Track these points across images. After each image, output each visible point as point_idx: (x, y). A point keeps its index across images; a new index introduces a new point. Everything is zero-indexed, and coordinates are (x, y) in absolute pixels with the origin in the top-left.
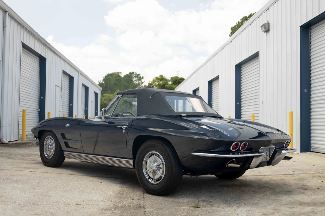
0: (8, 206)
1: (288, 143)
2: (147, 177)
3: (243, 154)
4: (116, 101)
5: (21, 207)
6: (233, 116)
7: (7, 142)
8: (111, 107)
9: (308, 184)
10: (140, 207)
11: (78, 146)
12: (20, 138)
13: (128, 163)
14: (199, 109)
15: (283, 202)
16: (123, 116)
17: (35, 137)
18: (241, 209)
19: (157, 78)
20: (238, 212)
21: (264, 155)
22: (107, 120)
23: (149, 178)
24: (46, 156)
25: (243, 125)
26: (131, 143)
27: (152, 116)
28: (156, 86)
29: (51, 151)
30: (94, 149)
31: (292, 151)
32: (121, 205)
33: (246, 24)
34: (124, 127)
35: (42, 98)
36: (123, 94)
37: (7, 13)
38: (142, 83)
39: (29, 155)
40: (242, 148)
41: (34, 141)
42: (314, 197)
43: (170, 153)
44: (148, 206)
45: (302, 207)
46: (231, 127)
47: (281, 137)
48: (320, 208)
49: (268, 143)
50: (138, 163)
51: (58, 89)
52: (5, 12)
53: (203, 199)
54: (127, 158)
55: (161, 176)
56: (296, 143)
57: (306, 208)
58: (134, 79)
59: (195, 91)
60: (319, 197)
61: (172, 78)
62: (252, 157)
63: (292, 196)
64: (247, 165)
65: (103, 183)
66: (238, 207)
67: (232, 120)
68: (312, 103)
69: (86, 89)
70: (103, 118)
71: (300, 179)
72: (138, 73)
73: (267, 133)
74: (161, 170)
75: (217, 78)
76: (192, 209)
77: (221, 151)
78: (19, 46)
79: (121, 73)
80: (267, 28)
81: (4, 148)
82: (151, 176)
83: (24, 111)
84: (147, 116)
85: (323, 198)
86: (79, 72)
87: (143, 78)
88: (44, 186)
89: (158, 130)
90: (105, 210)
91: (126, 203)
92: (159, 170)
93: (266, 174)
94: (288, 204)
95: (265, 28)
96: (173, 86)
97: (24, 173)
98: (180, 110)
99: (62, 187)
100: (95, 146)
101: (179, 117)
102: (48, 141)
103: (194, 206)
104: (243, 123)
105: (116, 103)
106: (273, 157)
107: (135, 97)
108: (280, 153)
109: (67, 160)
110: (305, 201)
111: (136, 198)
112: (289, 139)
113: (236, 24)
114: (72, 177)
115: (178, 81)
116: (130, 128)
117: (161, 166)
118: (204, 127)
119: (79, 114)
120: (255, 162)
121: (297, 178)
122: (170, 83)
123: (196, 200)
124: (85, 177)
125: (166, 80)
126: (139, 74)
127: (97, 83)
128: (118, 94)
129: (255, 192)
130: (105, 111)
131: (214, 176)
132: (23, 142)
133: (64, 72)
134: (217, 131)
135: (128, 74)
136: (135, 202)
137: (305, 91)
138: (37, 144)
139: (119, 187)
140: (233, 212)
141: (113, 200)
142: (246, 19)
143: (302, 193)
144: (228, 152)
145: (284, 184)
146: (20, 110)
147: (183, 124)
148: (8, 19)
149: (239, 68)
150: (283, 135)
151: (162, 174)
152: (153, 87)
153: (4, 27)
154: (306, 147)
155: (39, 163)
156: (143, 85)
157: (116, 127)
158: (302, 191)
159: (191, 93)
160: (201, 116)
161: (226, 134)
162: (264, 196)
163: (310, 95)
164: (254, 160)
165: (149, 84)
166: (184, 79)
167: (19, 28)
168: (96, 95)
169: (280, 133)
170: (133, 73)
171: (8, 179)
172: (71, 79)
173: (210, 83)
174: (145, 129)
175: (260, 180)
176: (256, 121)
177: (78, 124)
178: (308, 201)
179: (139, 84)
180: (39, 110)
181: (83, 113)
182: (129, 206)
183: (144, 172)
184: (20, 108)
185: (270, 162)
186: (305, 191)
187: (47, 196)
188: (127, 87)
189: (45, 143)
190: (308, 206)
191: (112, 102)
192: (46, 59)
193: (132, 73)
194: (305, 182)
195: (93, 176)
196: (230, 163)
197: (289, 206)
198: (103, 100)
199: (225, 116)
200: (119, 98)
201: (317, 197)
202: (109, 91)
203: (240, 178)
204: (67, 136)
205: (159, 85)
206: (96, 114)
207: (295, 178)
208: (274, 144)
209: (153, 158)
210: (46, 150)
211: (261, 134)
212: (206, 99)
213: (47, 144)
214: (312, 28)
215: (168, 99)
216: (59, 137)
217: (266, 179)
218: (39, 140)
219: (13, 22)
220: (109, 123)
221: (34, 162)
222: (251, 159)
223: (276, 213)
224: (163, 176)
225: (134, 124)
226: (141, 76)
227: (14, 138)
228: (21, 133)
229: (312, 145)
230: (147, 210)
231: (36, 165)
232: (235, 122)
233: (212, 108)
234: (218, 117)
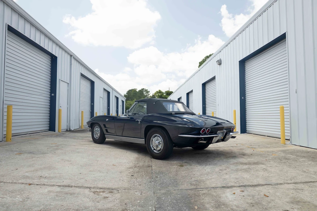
0: (74, 167)
1: (233, 129)
2: (153, 149)
3: (208, 135)
4: (134, 105)
5: (82, 167)
6: (201, 114)
7: (73, 130)
8: (131, 109)
9: (245, 152)
10: (149, 166)
11: (113, 131)
12: (80, 127)
13: (142, 141)
14: (182, 110)
15: (232, 163)
16: (139, 114)
17: (89, 127)
18: (207, 167)
19: (157, 92)
20: (205, 169)
21: (220, 136)
22: (130, 117)
23: (154, 150)
24: (95, 137)
25: (207, 119)
26: (143, 130)
27: (155, 114)
28: (157, 96)
29: (98, 135)
30: (122, 133)
31: (236, 133)
32: (138, 165)
33: (208, 60)
34: (139, 121)
35: (92, 104)
36: (138, 102)
37: (72, 57)
38: (149, 95)
39: (85, 137)
40: (207, 132)
41: (88, 129)
42: (249, 159)
43: (166, 135)
44: (154, 165)
45: (242, 165)
46: (201, 120)
47: (229, 125)
48: (253, 166)
49: (222, 129)
50: (148, 141)
51: (101, 99)
52: (71, 56)
53: (185, 161)
54: (141, 138)
55: (161, 149)
56: (238, 128)
57: (245, 166)
58: (144, 93)
59: (179, 99)
60: (252, 159)
61: (166, 92)
62: (213, 137)
63: (237, 159)
64: (210, 141)
65: (128, 153)
66: (206, 166)
67: (201, 116)
68: (247, 105)
69: (117, 98)
70: (127, 115)
71: (241, 149)
72: (146, 89)
73: (221, 123)
74: (161, 145)
75: (192, 91)
76: (179, 167)
77: (195, 134)
78: (79, 75)
79: (137, 89)
80: (220, 63)
81: (71, 133)
82: (155, 148)
83: (82, 112)
84: (152, 114)
85: (254, 160)
86: (113, 89)
87: (149, 92)
88: (94, 155)
89: (159, 122)
90: (129, 168)
91: (141, 164)
92: (160, 145)
93: (221, 146)
94: (234, 164)
95: (219, 62)
96: (167, 96)
97: (83, 147)
98: (171, 110)
99: (105, 155)
100: (123, 131)
101: (171, 114)
102: (96, 129)
103: (180, 165)
104: (207, 117)
105: (135, 107)
106: (225, 137)
107: (145, 103)
108: (229, 134)
109: (107, 140)
110: (244, 162)
111: (146, 161)
112: (234, 126)
113: (202, 60)
114: (110, 149)
115: (169, 93)
116: (143, 121)
117: (161, 143)
118: (185, 120)
119: (113, 113)
120: (215, 140)
121: (239, 148)
122: (165, 94)
123: (181, 162)
124: (117, 149)
125: (162, 93)
126: (147, 90)
127: (123, 95)
128: (135, 102)
129: (215, 157)
130: (128, 111)
131: (191, 148)
132: (82, 129)
133: (104, 89)
134: (193, 122)
135: (141, 89)
136: (146, 164)
137: (243, 98)
138: (90, 131)
139: (137, 155)
140: (202, 169)
141: (134, 162)
142: (208, 57)
143: (242, 157)
144: (199, 134)
145: (232, 152)
146: (80, 111)
147: (173, 118)
148: (73, 60)
149: (204, 85)
150: (230, 124)
151: (162, 147)
152: (155, 97)
153: (71, 65)
154: (244, 130)
155: (91, 141)
156: (149, 96)
157: (134, 120)
158: (242, 156)
159: (177, 100)
160: (183, 113)
161: (198, 124)
162: (220, 159)
163: (245, 100)
164: (214, 138)
165: (153, 95)
166: (172, 92)
167: (79, 65)
168: (123, 102)
169: (229, 123)
170: (144, 89)
171: (74, 151)
172: (109, 93)
173: (188, 94)
174: (151, 121)
175: (218, 150)
176: (214, 116)
177: (113, 119)
178: (246, 162)
179: (147, 95)
180: (91, 111)
181: (116, 112)
182: (143, 166)
183: (151, 146)
184: (80, 110)
185: (223, 140)
186: (244, 156)
187: (96, 160)
188: (140, 97)
189: (94, 130)
190: (246, 165)
191: (132, 106)
192: (94, 82)
193: (143, 89)
194: (244, 151)
195: (122, 149)
196: (200, 141)
197: (235, 165)
198: (127, 105)
199: (197, 113)
200: (136, 104)
201: (251, 159)
202: (130, 100)
203: (206, 149)
204: (107, 126)
205: (158, 95)
206: (123, 113)
207: (237, 148)
208: (226, 129)
209: (156, 138)
210: (95, 134)
211: (218, 124)
212: (185, 103)
213: (95, 130)
214: (246, 62)
215: (164, 104)
216: (102, 126)
217: (221, 149)
218: (91, 128)
219: (75, 62)
220: (131, 118)
221: (88, 141)
222: (212, 138)
223: (228, 169)
224: (162, 148)
225: (145, 118)
226: (148, 91)
227: (77, 127)
228: (81, 124)
229: (247, 129)
230: (153, 168)
231: (89, 143)
232: (203, 117)
233: (189, 108)
234: (193, 114)
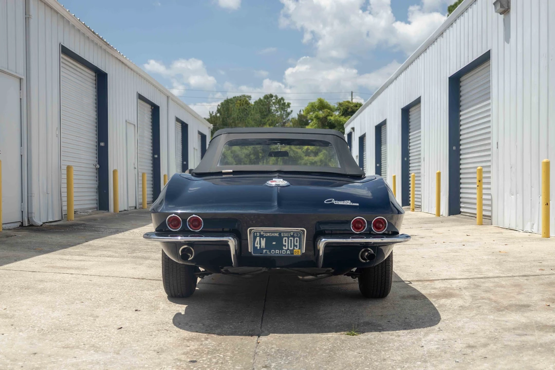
0: (21, 334)
5: (43, 334)
7: (41, 223)
10: (252, 335)
12: (65, 216)
15: (509, 325)
18: (430, 337)
19: (313, 106)
20: (423, 343)
35: (102, 144)
38: (289, 114)
41: (89, 221)
45: (541, 333)
51: (131, 129)
53: (366, 320)
57: (549, 334)
58: (273, 108)
59: (379, 127)
61: (340, 104)
63: (529, 314)
69: (184, 127)
72: (279, 97)
75: (417, 103)
78: (56, 52)
79: (250, 97)
83: (69, 168)
86: (168, 96)
87: (289, 105)
88: (88, 299)
90: (188, 340)
94: (518, 328)
96: (342, 118)
97: (59, 277)
99: (122, 300)
103: (347, 332)
111: (247, 319)
115: (350, 110)
119: (170, 172)
122: (336, 113)
125: (330, 108)
126: (282, 99)
127: (207, 117)
132: (69, 223)
133: (141, 98)
135: (262, 98)
140: (414, 343)
146: (63, 167)
149: (456, 81)
156: (290, 117)
165: (300, 116)
166: (361, 105)
167: (55, 18)
168: (203, 137)
170: (271, 96)
172: (155, 109)
173: (406, 112)
179: (281, 116)
180: (98, 166)
181: (180, 170)
184: (63, 162)
187: (92, 315)
192: (107, 74)
193: (269, 97)
197: (519, 332)
205: (316, 117)
223: (492, 345)
226: (286, 101)
227: (53, 216)
228: (65, 208)
230: (263, 339)
